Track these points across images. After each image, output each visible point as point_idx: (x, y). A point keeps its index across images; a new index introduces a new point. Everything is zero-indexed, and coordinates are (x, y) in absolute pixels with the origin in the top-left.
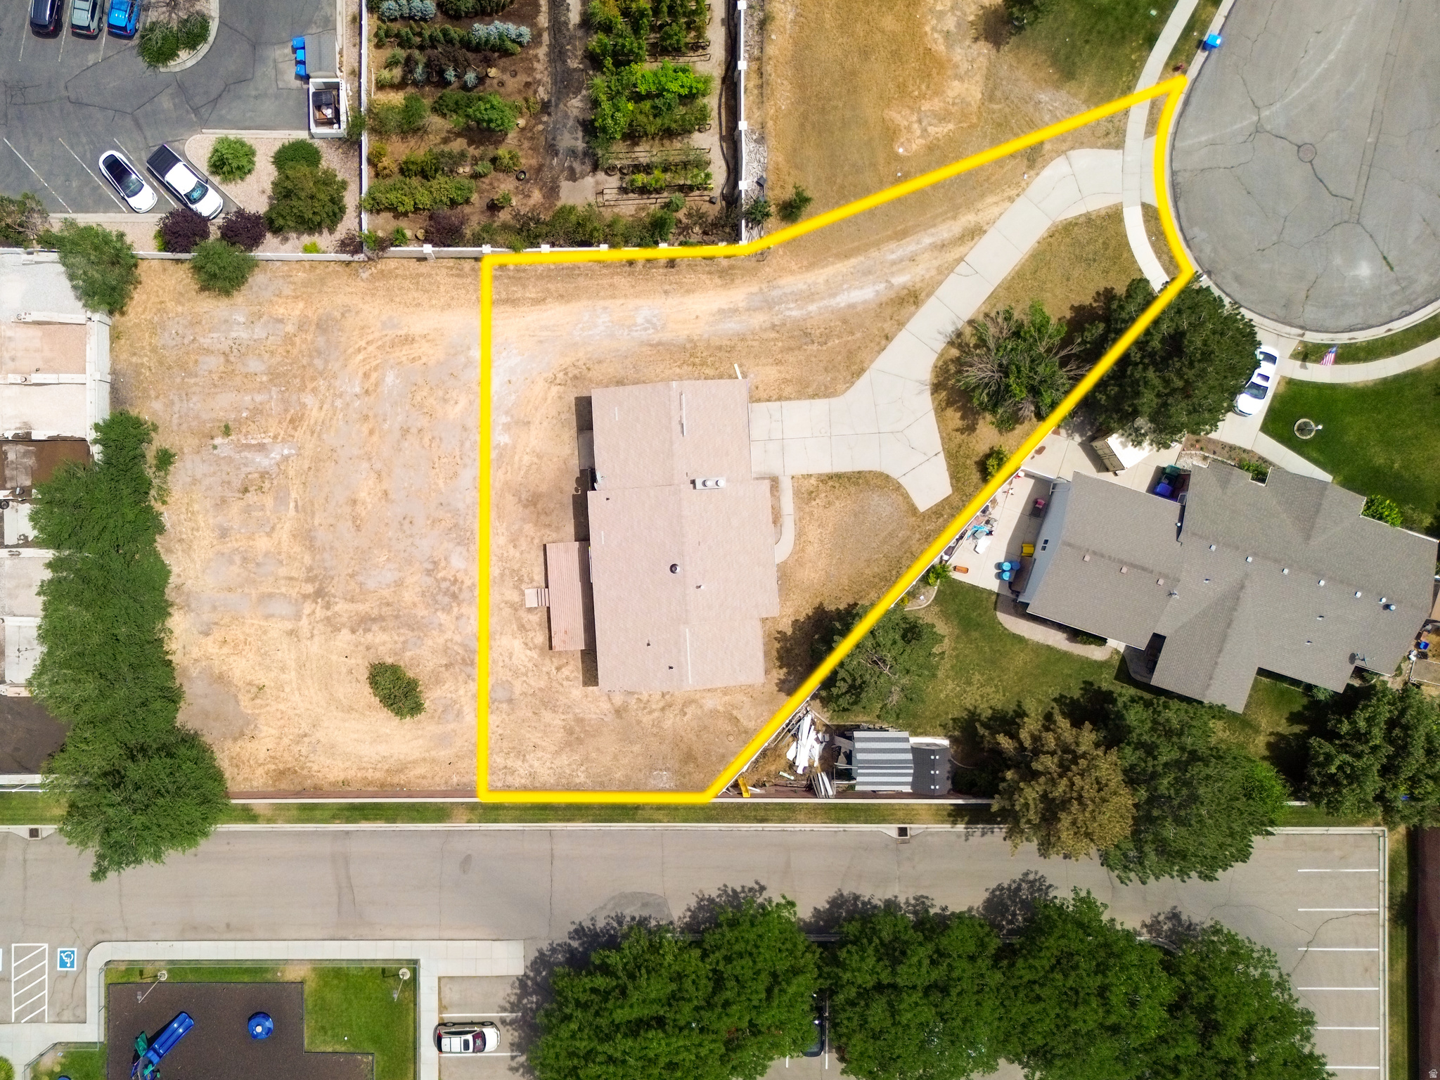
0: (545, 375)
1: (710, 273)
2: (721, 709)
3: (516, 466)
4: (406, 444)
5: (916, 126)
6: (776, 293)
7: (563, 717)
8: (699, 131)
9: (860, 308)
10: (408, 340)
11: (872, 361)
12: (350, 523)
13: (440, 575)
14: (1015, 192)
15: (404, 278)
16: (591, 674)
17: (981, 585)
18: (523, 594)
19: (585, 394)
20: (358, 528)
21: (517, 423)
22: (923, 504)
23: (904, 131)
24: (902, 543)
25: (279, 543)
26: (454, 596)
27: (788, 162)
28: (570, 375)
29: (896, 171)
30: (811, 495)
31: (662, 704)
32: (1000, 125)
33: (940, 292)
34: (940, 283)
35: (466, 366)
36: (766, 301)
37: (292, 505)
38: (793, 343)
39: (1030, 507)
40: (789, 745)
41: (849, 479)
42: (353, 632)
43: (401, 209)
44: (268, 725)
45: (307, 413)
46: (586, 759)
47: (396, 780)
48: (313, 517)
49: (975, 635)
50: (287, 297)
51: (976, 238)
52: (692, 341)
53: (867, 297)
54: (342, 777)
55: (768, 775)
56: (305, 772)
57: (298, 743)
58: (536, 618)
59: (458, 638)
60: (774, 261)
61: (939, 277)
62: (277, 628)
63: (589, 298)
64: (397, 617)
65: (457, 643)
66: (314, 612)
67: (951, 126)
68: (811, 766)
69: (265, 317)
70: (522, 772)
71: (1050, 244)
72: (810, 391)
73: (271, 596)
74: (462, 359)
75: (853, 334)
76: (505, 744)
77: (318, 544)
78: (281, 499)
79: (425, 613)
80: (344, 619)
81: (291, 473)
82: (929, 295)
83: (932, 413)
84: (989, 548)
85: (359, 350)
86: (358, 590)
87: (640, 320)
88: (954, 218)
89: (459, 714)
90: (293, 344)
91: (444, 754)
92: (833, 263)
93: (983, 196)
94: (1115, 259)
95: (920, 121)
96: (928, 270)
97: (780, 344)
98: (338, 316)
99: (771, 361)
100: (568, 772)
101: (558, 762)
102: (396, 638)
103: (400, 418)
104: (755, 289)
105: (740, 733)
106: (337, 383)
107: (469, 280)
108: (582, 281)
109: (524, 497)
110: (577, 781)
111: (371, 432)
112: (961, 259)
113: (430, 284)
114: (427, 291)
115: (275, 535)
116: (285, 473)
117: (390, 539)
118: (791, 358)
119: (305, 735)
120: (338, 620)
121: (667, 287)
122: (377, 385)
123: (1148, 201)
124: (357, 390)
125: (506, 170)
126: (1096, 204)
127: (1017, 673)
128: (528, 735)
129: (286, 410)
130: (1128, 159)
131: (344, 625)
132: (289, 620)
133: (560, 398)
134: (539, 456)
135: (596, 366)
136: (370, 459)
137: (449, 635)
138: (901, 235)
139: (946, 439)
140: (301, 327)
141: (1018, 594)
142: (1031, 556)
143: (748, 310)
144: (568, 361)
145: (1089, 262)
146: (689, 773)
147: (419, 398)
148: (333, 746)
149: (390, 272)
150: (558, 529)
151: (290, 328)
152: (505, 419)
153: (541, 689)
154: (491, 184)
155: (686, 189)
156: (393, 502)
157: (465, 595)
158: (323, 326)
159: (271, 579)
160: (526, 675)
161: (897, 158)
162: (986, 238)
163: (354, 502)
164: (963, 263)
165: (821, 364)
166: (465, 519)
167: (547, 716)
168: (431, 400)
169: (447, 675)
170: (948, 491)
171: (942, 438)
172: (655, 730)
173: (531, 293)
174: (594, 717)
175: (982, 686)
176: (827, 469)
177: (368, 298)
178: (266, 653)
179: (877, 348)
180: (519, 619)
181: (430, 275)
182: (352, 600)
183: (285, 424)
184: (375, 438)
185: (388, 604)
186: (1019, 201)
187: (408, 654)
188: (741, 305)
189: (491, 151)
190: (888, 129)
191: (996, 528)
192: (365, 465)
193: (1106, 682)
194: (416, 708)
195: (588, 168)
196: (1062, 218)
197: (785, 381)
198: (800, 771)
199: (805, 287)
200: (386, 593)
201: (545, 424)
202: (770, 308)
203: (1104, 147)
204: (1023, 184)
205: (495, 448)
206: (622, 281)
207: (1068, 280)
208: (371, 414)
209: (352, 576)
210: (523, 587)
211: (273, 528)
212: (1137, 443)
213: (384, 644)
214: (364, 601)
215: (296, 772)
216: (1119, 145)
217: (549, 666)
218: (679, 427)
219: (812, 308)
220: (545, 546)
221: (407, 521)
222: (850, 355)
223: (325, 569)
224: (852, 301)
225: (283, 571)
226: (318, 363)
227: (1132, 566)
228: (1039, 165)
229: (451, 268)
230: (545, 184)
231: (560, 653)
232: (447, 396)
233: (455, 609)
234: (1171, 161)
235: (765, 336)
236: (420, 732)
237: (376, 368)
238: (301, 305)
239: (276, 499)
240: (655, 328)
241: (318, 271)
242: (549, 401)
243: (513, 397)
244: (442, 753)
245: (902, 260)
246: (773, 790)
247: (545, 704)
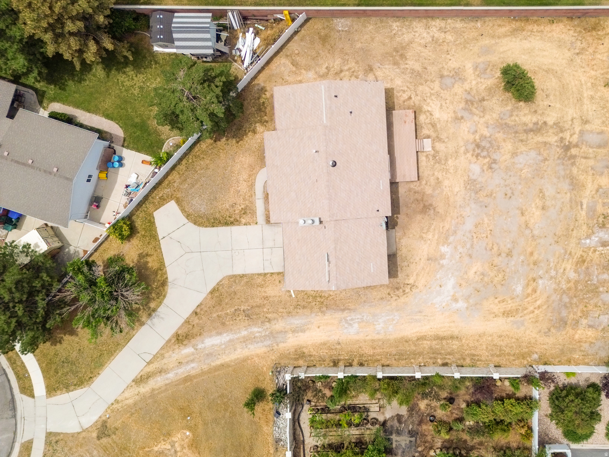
0: (417, 290)
1: (311, 356)
2: (303, 71)
3: (437, 231)
4: (509, 246)
5: (178, 449)
6: (268, 342)
7: (407, 66)
8: (317, 446)
9: (214, 333)
10: (507, 314)
11: (206, 298)
12: (547, 194)
13: (487, 160)
14: (114, 406)
15: (509, 354)
16: (389, 94)
17: (133, 152)
18: (433, 148)
19: (392, 280)
20: (541, 191)
21: (436, 260)
22: (172, 206)
23: (186, 446)
24: (185, 180)
25: (593, 181)
26: (478, 146)
27: (261, 426)
28: (401, 290)
29: (191, 420)
30: (244, 212)
31: (342, 74)
32: (125, 449)
33: (162, 343)
34: (162, 348)
35: (469, 297)
36: (274, 337)
37: (585, 206)
38: (257, 310)
39: (102, 204)
40: (259, 47)
41: (220, 222)
42: (545, 123)
43: (513, 401)
44: (603, 61)
45: (573, 267)
46: (392, 38)
47: (518, 24)
48: (571, 198)
49: (137, 120)
50: (586, 342)
51: (139, 377)
52: (322, 312)
53: (210, 339)
54: (554, 26)
55: (272, 28)
56: (578, 29)
57: (583, 49)
58: (425, 132)
59: (476, 118)
60: (269, 363)
61: (163, 352)
62: (596, 125)
63: (389, 340)
64: (516, 132)
65: (477, 115)
66: (571, 136)
67: (156, 449)
68: (244, 33)
69: (600, 329)
70: (435, 29)
71: (92, 373)
72: (245, 279)
73: (599, 147)
74: (471, 301)
75: (218, 316)
76: (445, 48)
77: (568, 181)
78: (592, 210)
79: (497, 135)
80: (551, 131)
81: (584, 227)
82: (169, 340)
83: (167, 264)
84: (129, 177)
85: (539, 307)
86: (542, 150)
87: (356, 325)
88: (153, 390)
89: (476, 68)
90: (582, 311)
91: (486, 41)
92: (231, 361)
93: (135, 404)
94: (50, 363)
95: (176, 452)
96: (170, 357)
97: (265, 310)
98: (552, 329)
99: (271, 299)
100: (404, 30)
101: (411, 36)
102: (517, 119)
103: (513, 263)
104: (282, 345)
105: (291, 55)
106: (554, 286)
107: (467, 352)
108: (394, 351)
109: (432, 212)
110: (398, 24)
111: (532, 254)
112: (149, 363)
113: (492, 350)
114: (494, 345)
115: (596, 186)
116: (589, 227)
117: (520, 184)
118: (258, 301)
119: (578, 54)
120: (555, 131)
121: (338, 347)
122: (528, 285)
123: (30, 399)
124: (540, 282)
125: (442, 423)
126: (63, 398)
127: (110, 94)
128: (430, 54)
129: (587, 268)
130: (43, 426)
131: (552, 127)
132: (587, 131)
133: (408, 276)
134: (421, 238)
135: (384, 296)
136: (533, 236)
137: (482, 120)
138: (188, 379)
139: (158, 248)
140: (577, 322)
141: (110, 147)
142: (101, 172)
143: (286, 332)
144: (402, 299)
145: (67, 361)
146: (324, 28)
147: (500, 276)
148: (560, 46)
149: (518, 358)
150: (410, 190)
151: (584, 322)
152: (444, 262)
153: (422, 84)
154: (452, 413)
155: (325, 410)
156: (518, 208)
157: (471, 147)
158: (563, 323)
159: (599, 158)
160: (431, 94)
161: (190, 429)
162: (133, 377)
163: (543, 208)
164: (147, 361)
165: (238, 296)
166: (470, 197)
167: (417, 67)
168: (492, 274)
169: (483, 94)
170: (156, 214)
171: (160, 249)
172: (347, 57)
173: (426, 344)
174: (387, 66)
175: (132, 86)
176: (235, 229)
177: (533, 341)
178: (603, 108)
179: (203, 306)
180: (436, 131)
181: (492, 355)
182: (545, 143)
183: (588, 259)
184: (529, 250)
185: (522, 141)
186: (112, 401)
187: (509, 108)
188: (291, 335)
189: (453, 436)
190: (196, 448)
191: (123, 190)
192: (536, 232)
193: (51, 90)
194: (506, 71)
195: (389, 424)
196: (84, 389)
197: (261, 286)
198: (251, 30)
199: (249, 346)
200: (523, 148)
201: (418, 259)
202: (271, 333)
203: (59, 434)
204: (109, 411)
205: (450, 243)
206: (368, 351)
207: (80, 350)
208: (532, 266)
209: (546, 159)
210: (433, 152)
211: (597, 191)
212: (27, 246)
213: (525, 115)
214: (538, 143)
215: (585, 29)
216: (49, 435)
217: (416, 100)
218: (330, 259)
219: (244, 333)
220: (418, 180)
221: (508, 196)
222: (220, 302)
223: (563, 164)
224: (219, 337)
225: (591, 162)
226: (566, 299)
227: (25, 164)
228: (100, 423)
229: (478, 360)
230: (417, 413)
231: (409, 108)
232: (481, 277)
233: (477, 137)
234: (16, 425)
235: (275, 315)
236: (502, 56)
237: (528, 295)
238: (577, 337)
239: (595, 211)
240: (346, 321)
241: (565, 358)
242: (415, 274)
243: (438, 276)
244: (487, 42)
245: (187, 363)
246: (269, 17)
247: (419, 75)
